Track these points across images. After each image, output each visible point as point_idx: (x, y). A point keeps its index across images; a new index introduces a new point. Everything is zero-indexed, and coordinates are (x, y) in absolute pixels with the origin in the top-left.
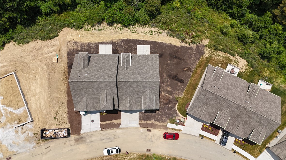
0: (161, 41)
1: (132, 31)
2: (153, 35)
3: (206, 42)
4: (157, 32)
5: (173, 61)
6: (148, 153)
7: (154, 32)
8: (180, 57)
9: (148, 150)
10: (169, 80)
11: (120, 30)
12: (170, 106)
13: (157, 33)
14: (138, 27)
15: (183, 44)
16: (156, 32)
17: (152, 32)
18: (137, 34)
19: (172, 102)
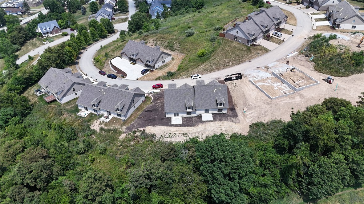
0: (162, 127)
1: (187, 136)
2: (168, 134)
4: (165, 137)
5: (153, 117)
6: (173, 80)
7: (168, 137)
8: (147, 121)
10: (157, 108)
11: (198, 136)
12: (158, 98)
13: (165, 136)
14: (182, 141)
15: (142, 129)
16: (166, 136)
17: (170, 136)
18: (182, 133)
19: (156, 100)
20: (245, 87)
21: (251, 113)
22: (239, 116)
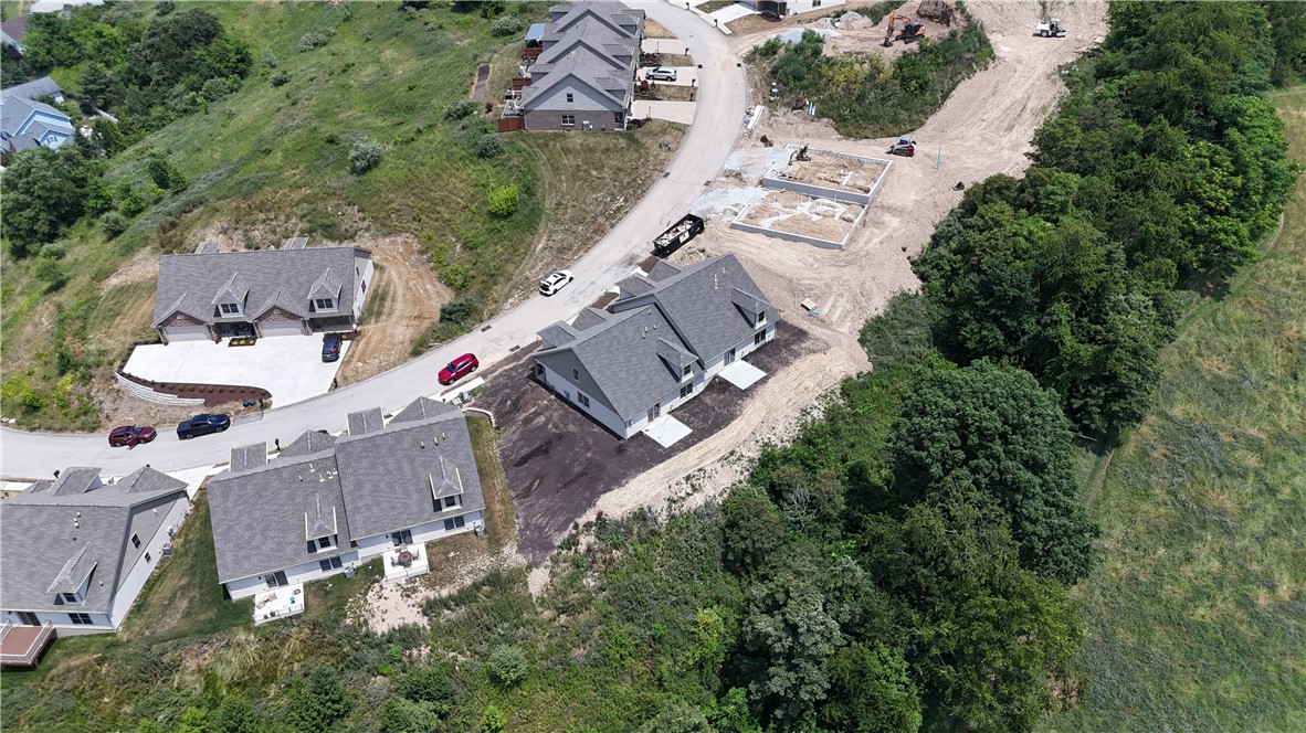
0: (650, 471)
1: (739, 459)
2: (683, 481)
3: (538, 580)
4: (683, 499)
5: (580, 464)
6: (484, 326)
7: (689, 490)
8: (574, 486)
9: (489, 327)
10: (554, 430)
11: (766, 441)
12: (509, 403)
13: (680, 495)
14: (737, 479)
15: (591, 516)
16: (683, 494)
17: (692, 486)
18: (719, 456)
19: (509, 412)
20: (743, 247)
21: (833, 306)
22: (809, 331)
